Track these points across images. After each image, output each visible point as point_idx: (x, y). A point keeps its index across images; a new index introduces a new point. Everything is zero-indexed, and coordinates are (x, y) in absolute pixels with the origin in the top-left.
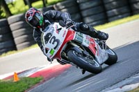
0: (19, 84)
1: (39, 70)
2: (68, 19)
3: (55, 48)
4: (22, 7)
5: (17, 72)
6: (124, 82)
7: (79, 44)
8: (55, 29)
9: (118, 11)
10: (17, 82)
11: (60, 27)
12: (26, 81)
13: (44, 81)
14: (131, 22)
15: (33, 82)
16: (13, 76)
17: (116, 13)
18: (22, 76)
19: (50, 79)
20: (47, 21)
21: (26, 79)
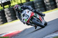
2: (31, 8)
3: (27, 19)
7: (36, 17)
8: (27, 12)
11: (28, 11)
20: (22, 9)
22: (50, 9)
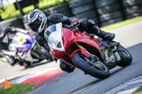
0: (10, 91)
1: (31, 77)
4: (13, 12)
5: (8, 79)
6: (118, 88)
9: (111, 16)
10: (9, 89)
12: (18, 88)
13: (36, 88)
14: (125, 27)
15: (25, 89)
16: (4, 83)
17: (106, 19)
18: (13, 82)
19: (41, 85)
21: (17, 86)
22: (135, 15)
